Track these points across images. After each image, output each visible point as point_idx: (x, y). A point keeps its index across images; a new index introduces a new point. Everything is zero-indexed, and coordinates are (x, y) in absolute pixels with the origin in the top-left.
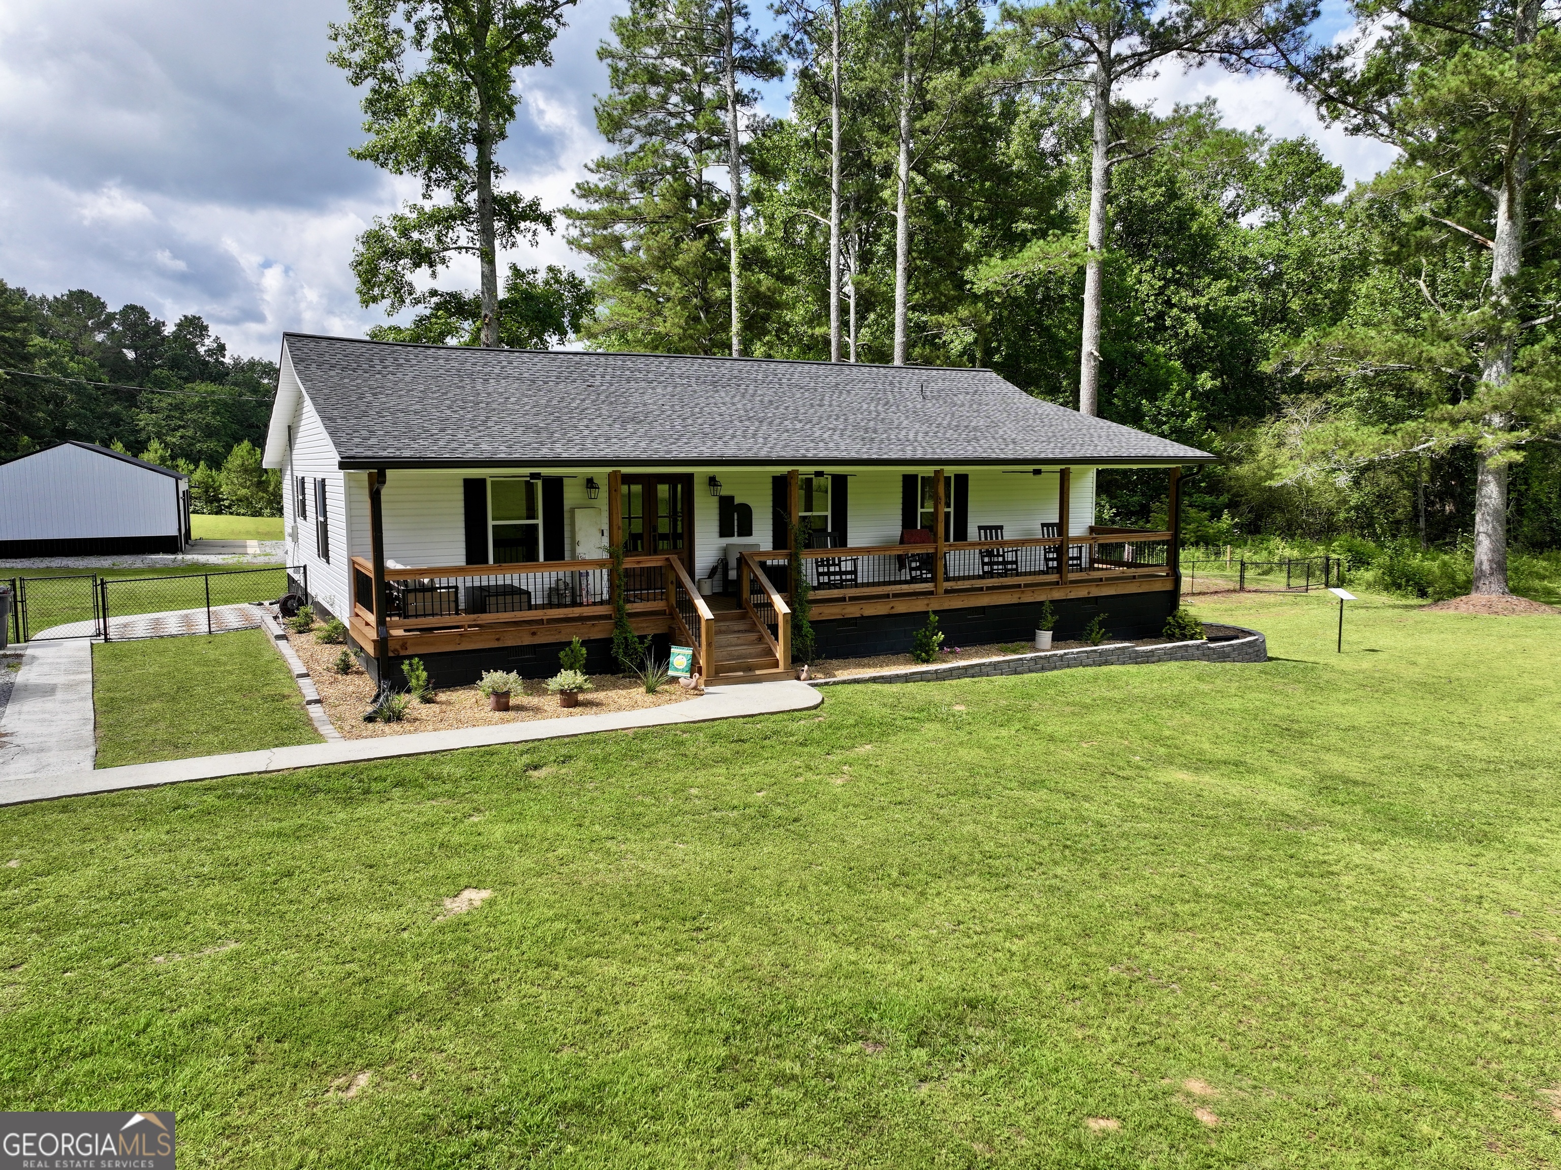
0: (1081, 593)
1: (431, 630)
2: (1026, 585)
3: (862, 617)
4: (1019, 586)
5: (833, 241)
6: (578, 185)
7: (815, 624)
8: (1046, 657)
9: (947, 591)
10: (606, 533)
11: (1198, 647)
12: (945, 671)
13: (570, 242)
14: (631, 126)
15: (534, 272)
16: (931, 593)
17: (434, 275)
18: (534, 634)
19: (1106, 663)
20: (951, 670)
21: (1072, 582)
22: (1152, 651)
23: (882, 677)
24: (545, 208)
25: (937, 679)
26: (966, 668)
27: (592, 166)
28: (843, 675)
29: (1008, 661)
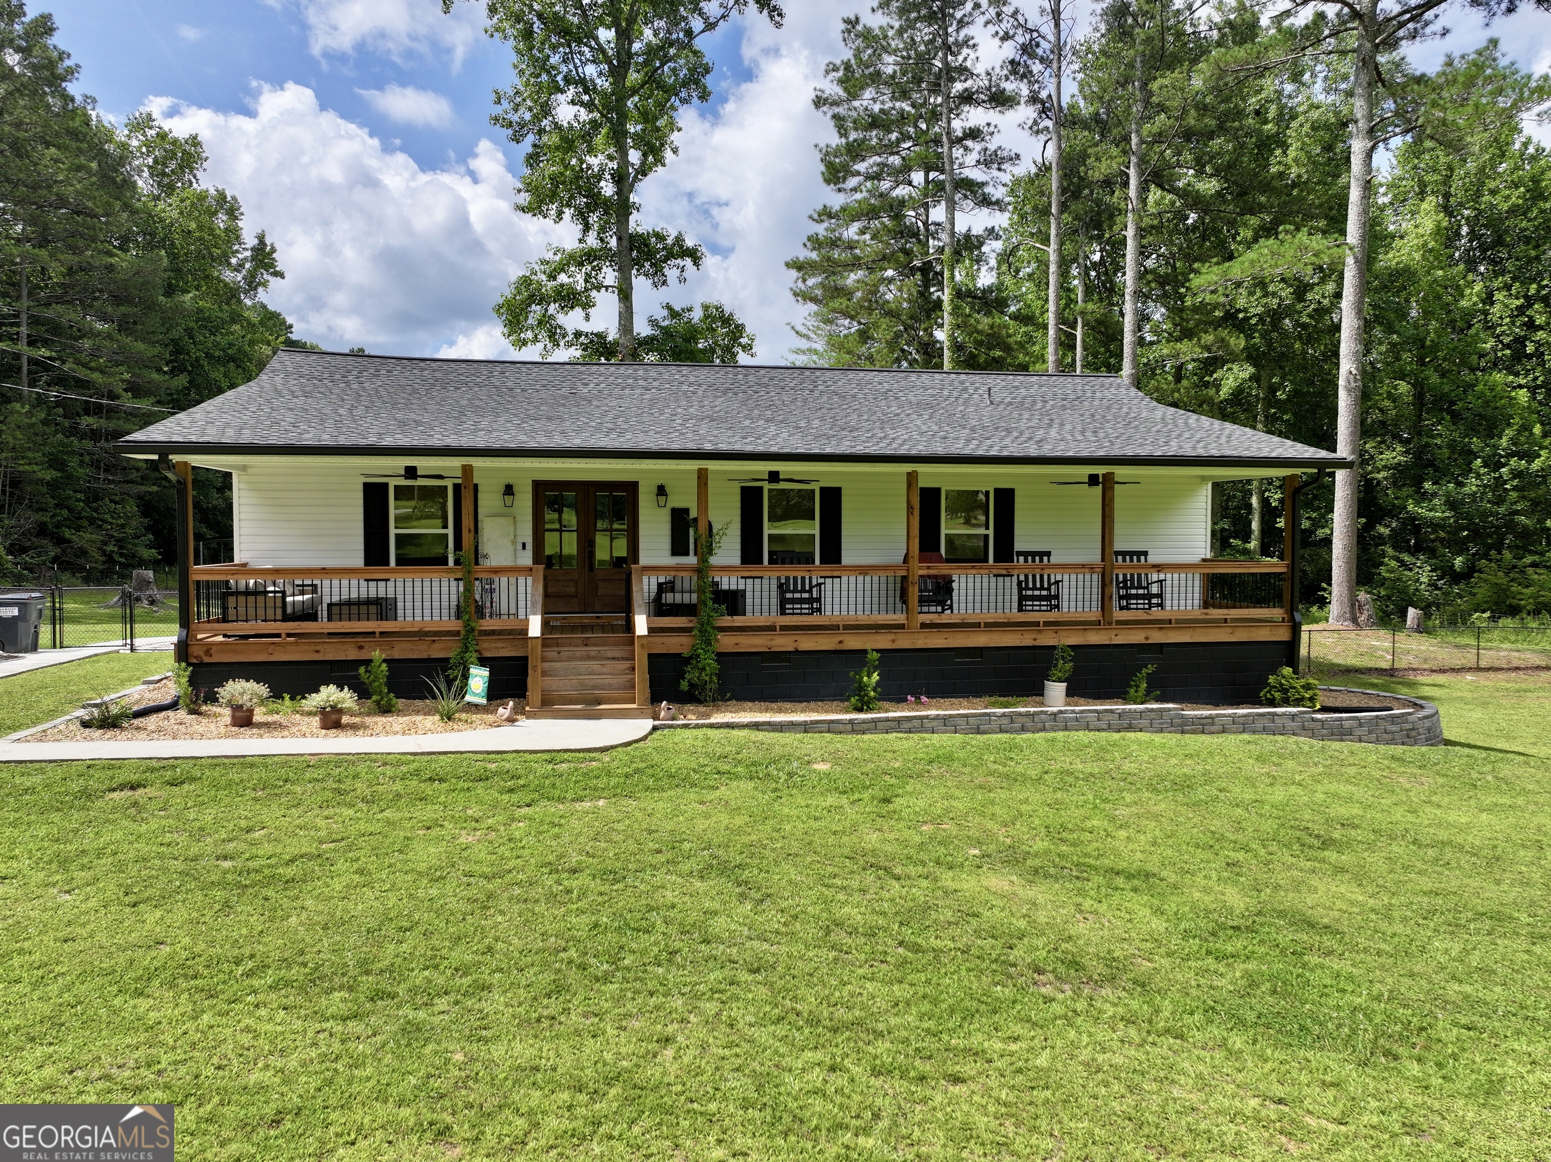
0: (1136, 637)
1: (246, 637)
2: (1047, 624)
3: (797, 652)
4: (1037, 624)
5: (1053, 268)
6: (809, 239)
7: (721, 656)
8: (1027, 714)
9: (924, 626)
10: (529, 546)
11: (1293, 716)
12: (864, 722)
13: (796, 294)
14: (858, 173)
15: (690, 310)
16: (902, 627)
17: (587, 318)
18: (361, 648)
19: (1130, 728)
20: (874, 721)
21: (1119, 622)
22: (1210, 717)
23: (769, 723)
24: (689, 243)
25: (853, 731)
26: (898, 720)
27: (816, 216)
28: (718, 718)
29: (966, 716)
